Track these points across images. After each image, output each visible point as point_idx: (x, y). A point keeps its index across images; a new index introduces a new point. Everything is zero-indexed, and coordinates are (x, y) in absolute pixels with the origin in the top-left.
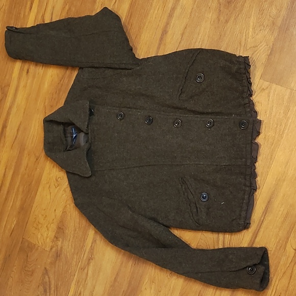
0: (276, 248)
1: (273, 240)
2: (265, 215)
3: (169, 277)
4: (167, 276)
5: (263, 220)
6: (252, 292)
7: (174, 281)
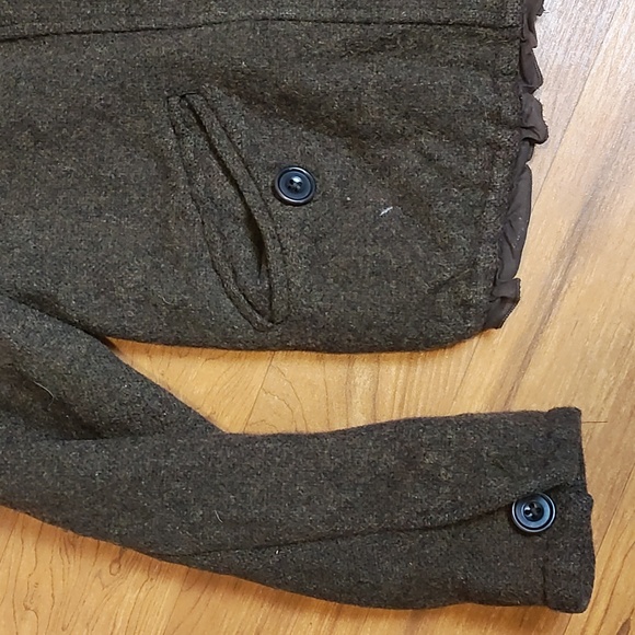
0: (616, 409)
1: (603, 374)
2: (568, 268)
3: (106, 577)
4: (99, 575)
5: (560, 288)
6: (500, 615)
7: (130, 597)
